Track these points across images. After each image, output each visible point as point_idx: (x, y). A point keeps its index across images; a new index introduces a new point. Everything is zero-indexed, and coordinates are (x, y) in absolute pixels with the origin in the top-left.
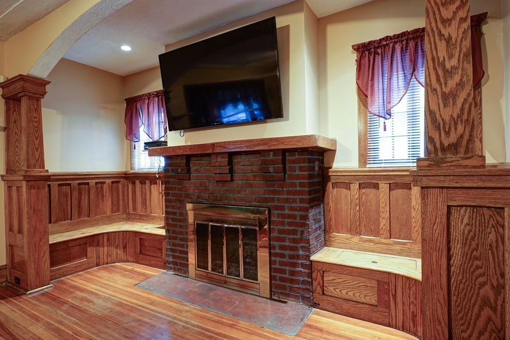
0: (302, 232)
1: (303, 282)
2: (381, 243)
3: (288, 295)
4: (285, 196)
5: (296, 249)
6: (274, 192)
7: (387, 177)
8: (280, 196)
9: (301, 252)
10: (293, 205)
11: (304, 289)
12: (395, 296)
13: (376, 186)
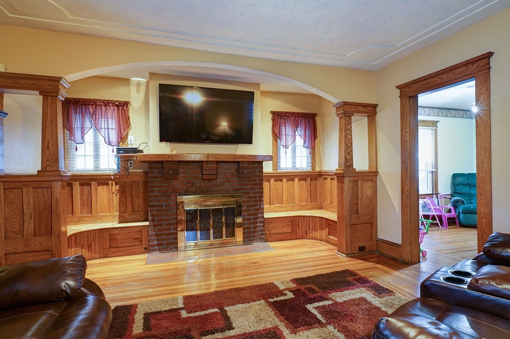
0: (260, 205)
1: (261, 231)
2: (283, 207)
3: (252, 240)
4: (251, 187)
5: (257, 214)
6: (244, 185)
7: (286, 176)
8: (248, 187)
9: (259, 215)
10: (255, 191)
11: (261, 234)
12: (298, 226)
13: (281, 180)
